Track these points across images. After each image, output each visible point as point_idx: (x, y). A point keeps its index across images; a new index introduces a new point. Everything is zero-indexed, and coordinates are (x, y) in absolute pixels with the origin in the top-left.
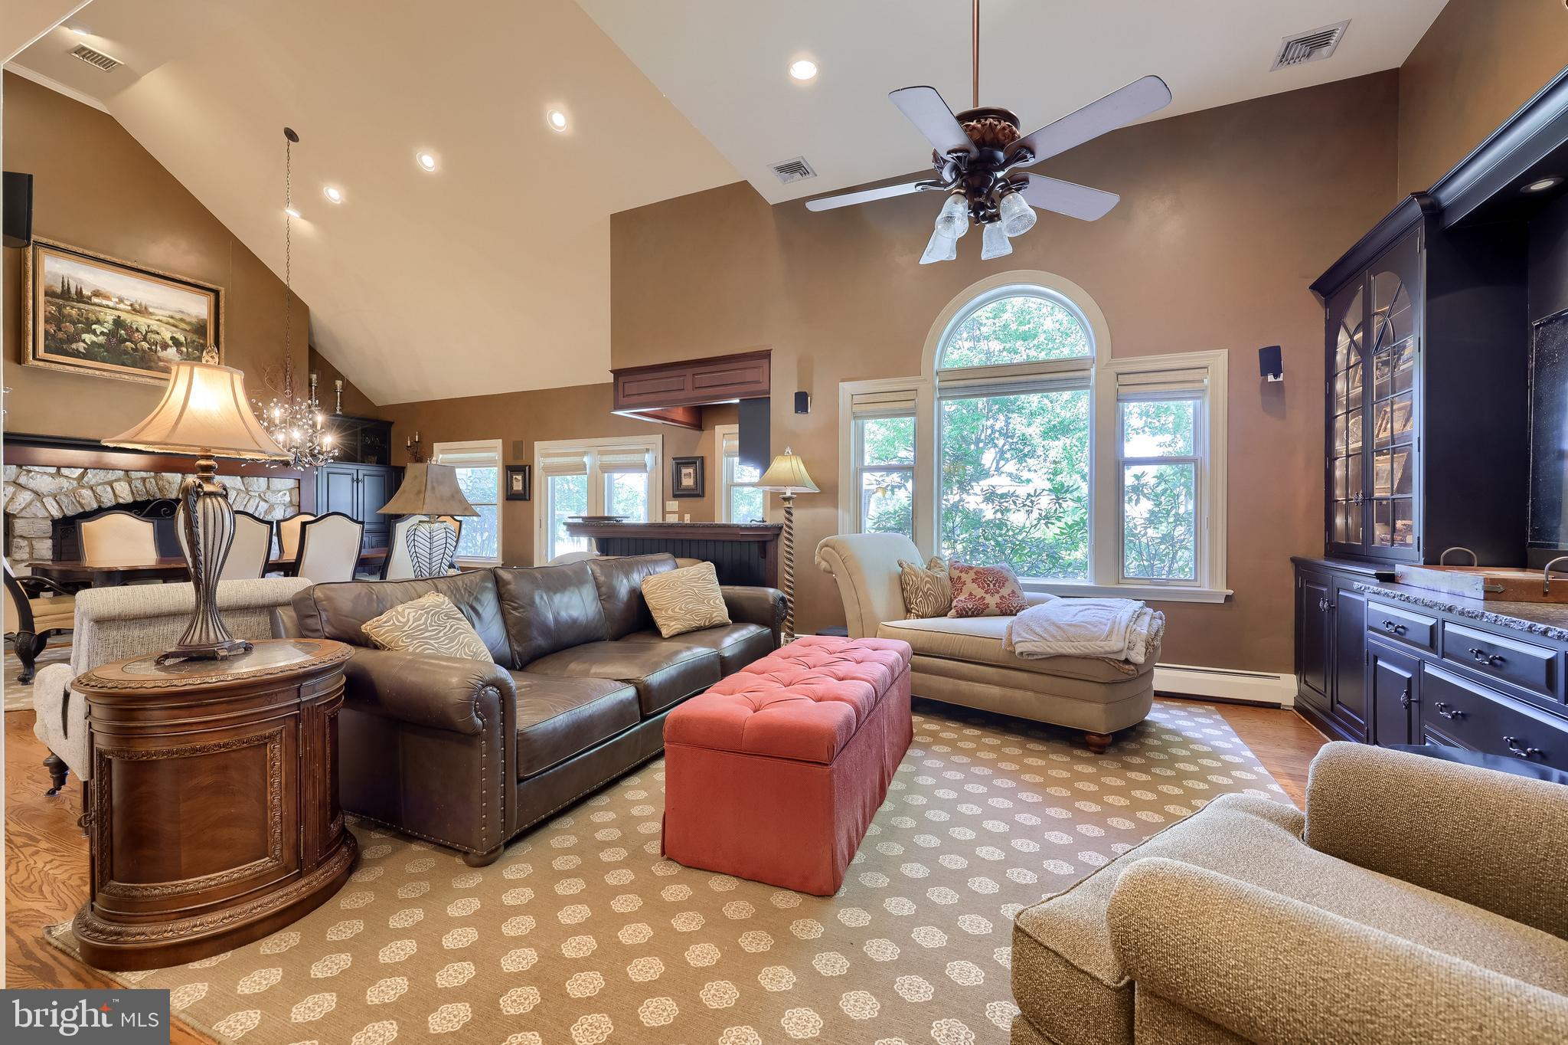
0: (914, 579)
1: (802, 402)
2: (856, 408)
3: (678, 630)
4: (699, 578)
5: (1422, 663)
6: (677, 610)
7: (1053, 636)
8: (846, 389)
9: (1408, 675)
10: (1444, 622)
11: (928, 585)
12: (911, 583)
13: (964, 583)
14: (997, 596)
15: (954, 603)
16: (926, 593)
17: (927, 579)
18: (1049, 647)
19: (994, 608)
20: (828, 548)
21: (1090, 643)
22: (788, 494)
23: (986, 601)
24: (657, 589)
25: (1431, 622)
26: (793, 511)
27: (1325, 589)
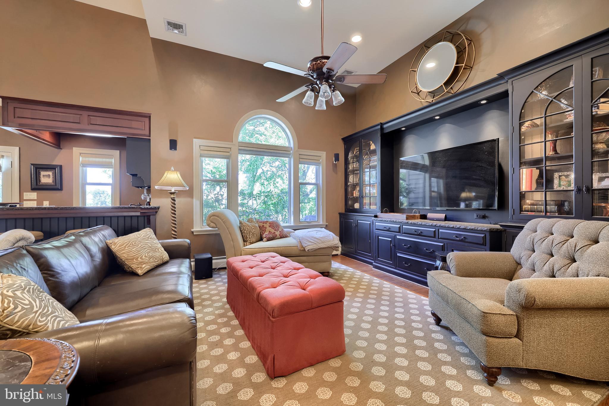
0: (248, 228)
1: (173, 144)
2: (202, 152)
3: (148, 269)
4: (148, 238)
5: (395, 236)
6: (144, 257)
7: (317, 242)
8: (197, 142)
9: (390, 239)
10: (402, 226)
11: (254, 230)
12: (247, 229)
13: (266, 228)
14: (278, 231)
15: (264, 236)
16: (253, 233)
17: (253, 227)
18: (317, 246)
19: (279, 236)
20: (214, 217)
21: (329, 243)
22: (173, 191)
23: (276, 234)
24: (125, 247)
25: (399, 226)
26: (176, 199)
27: (352, 221)
